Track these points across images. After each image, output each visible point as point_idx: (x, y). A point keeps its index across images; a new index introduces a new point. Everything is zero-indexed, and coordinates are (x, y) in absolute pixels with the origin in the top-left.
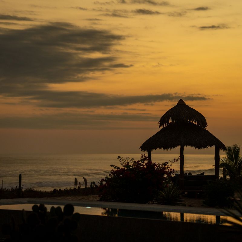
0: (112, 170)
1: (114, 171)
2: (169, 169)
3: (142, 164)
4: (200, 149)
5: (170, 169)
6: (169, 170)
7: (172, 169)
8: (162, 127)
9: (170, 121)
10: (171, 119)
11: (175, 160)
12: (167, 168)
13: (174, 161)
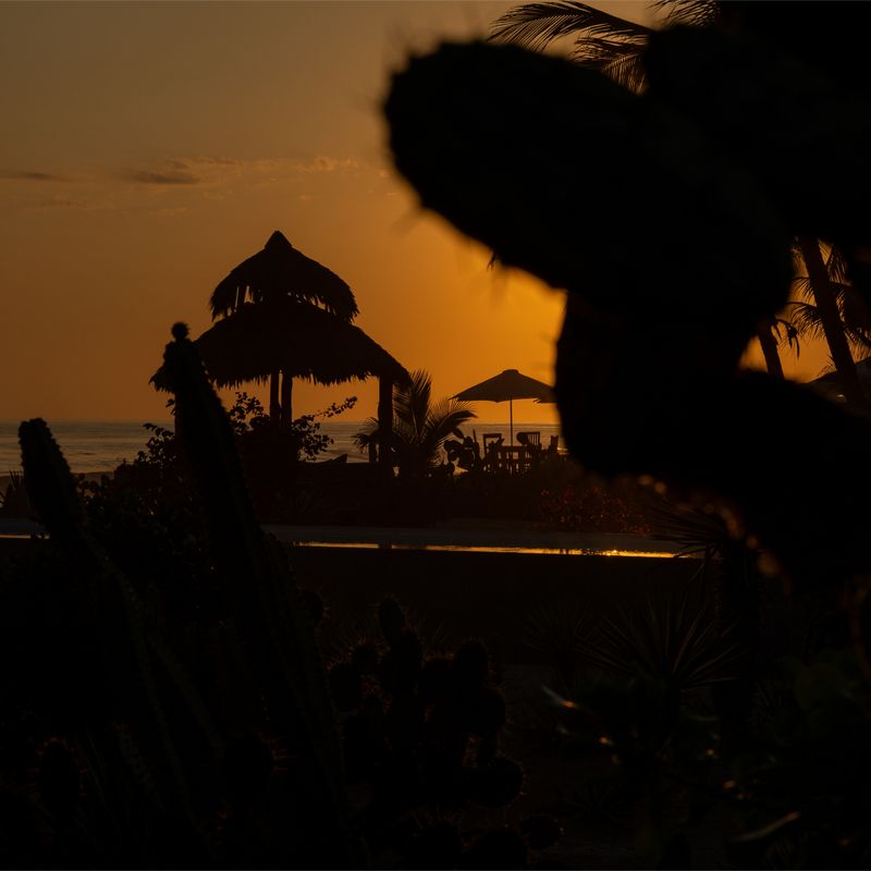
0: (153, 439)
1: (157, 441)
2: (312, 435)
3: (238, 421)
4: (328, 384)
5: (316, 436)
6: (312, 438)
7: (319, 437)
8: (220, 317)
9: (248, 299)
10: (250, 292)
11: (334, 408)
12: (309, 431)
13: (331, 412)
